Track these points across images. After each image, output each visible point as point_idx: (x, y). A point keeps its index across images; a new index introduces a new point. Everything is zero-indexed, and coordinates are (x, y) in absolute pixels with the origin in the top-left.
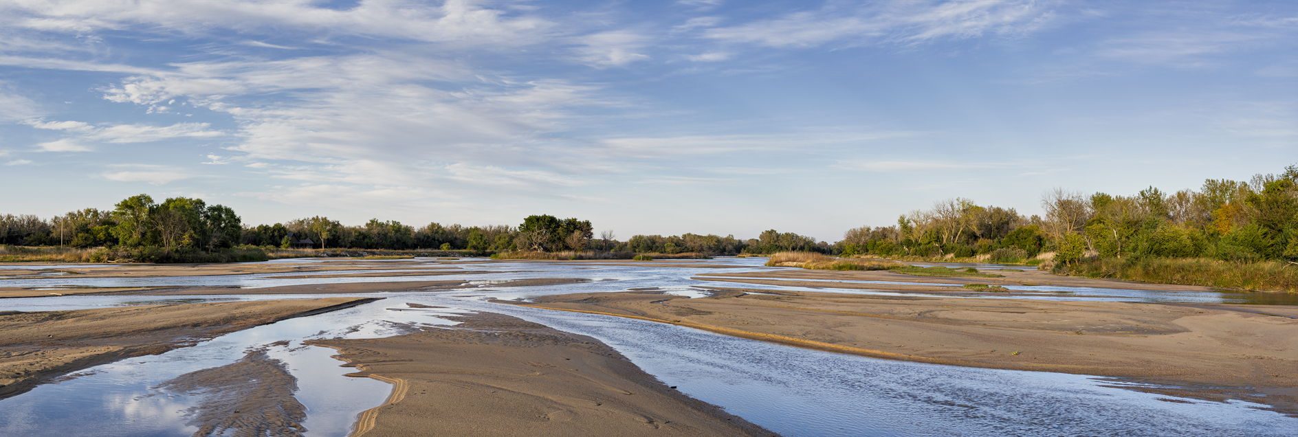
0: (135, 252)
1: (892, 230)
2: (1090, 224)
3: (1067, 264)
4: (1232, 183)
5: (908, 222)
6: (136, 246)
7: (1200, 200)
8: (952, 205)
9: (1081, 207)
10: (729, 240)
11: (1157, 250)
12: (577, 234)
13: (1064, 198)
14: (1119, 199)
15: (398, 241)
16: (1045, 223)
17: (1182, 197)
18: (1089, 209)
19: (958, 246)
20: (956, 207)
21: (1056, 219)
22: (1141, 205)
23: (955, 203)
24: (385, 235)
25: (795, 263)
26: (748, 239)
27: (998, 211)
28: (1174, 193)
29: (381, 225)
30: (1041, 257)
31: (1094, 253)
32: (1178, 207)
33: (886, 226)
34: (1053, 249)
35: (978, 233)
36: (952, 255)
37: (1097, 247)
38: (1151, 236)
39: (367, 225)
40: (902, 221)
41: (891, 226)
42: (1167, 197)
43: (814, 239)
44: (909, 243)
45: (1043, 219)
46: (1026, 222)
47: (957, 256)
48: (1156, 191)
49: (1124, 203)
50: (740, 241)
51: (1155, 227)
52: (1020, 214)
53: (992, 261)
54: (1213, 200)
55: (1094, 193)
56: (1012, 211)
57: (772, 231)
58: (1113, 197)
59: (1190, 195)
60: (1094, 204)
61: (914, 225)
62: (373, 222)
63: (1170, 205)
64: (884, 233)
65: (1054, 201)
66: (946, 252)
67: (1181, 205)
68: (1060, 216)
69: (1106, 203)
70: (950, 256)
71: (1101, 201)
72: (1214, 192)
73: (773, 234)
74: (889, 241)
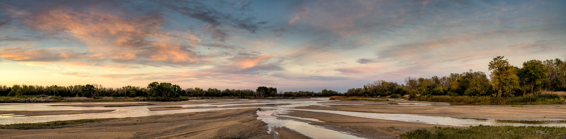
0: (155, 98)
1: (361, 89)
2: (418, 87)
3: (412, 98)
4: (458, 74)
5: (366, 87)
6: (154, 96)
7: (449, 79)
8: (379, 82)
9: (416, 82)
10: (312, 93)
11: (435, 93)
12: (273, 92)
13: (411, 79)
14: (426, 79)
15: (217, 94)
16: (405, 86)
17: (444, 78)
18: (418, 82)
19: (381, 93)
20: (380, 82)
21: (409, 85)
22: (432, 81)
23: (380, 81)
24: (214, 93)
25: (338, 99)
26: (318, 92)
27: (392, 83)
28: (442, 77)
29: (212, 90)
30: (404, 96)
31: (419, 95)
32: (443, 81)
33: (359, 88)
34: (408, 94)
35: (387, 90)
36: (379, 96)
37: (420, 93)
38: (433, 90)
39: (208, 90)
40: (364, 86)
41: (361, 88)
42: (440, 78)
43: (338, 92)
44: (366, 93)
45: (405, 85)
46: (400, 86)
47: (381, 96)
48: (437, 77)
49: (428, 81)
50: (315, 93)
51: (434, 88)
52: (398, 84)
53: (391, 98)
54: (453, 79)
55: (419, 78)
56: (396, 83)
57: (325, 90)
58: (425, 79)
59: (446, 78)
60: (419, 81)
61: (368, 87)
62: (210, 89)
63: (441, 81)
64: (359, 90)
65: (408, 80)
66: (378, 95)
67: (444, 81)
68: (410, 84)
69: (423, 80)
70: (378, 96)
71: (421, 80)
72: (453, 77)
73: (326, 91)
74: (360, 92)
